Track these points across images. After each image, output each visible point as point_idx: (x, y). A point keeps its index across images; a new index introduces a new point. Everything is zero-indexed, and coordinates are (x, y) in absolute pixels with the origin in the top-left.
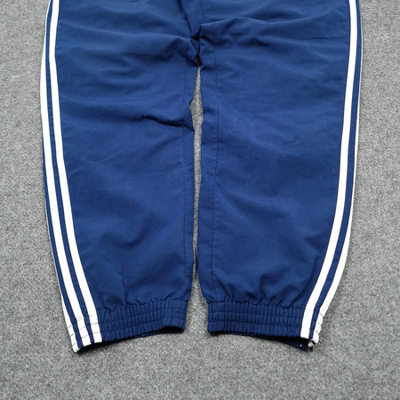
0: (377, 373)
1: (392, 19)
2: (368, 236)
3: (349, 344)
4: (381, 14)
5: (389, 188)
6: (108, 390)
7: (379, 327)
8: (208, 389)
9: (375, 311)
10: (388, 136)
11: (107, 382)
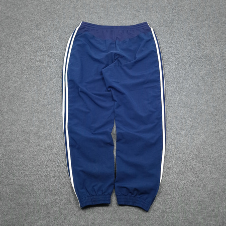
0: (168, 210)
1: (181, 91)
2: (168, 168)
3: (160, 202)
4: (178, 89)
5: (175, 153)
6: (92, 216)
7: (169, 197)
8: (120, 215)
9: (169, 192)
10: (177, 135)
11: (91, 214)
